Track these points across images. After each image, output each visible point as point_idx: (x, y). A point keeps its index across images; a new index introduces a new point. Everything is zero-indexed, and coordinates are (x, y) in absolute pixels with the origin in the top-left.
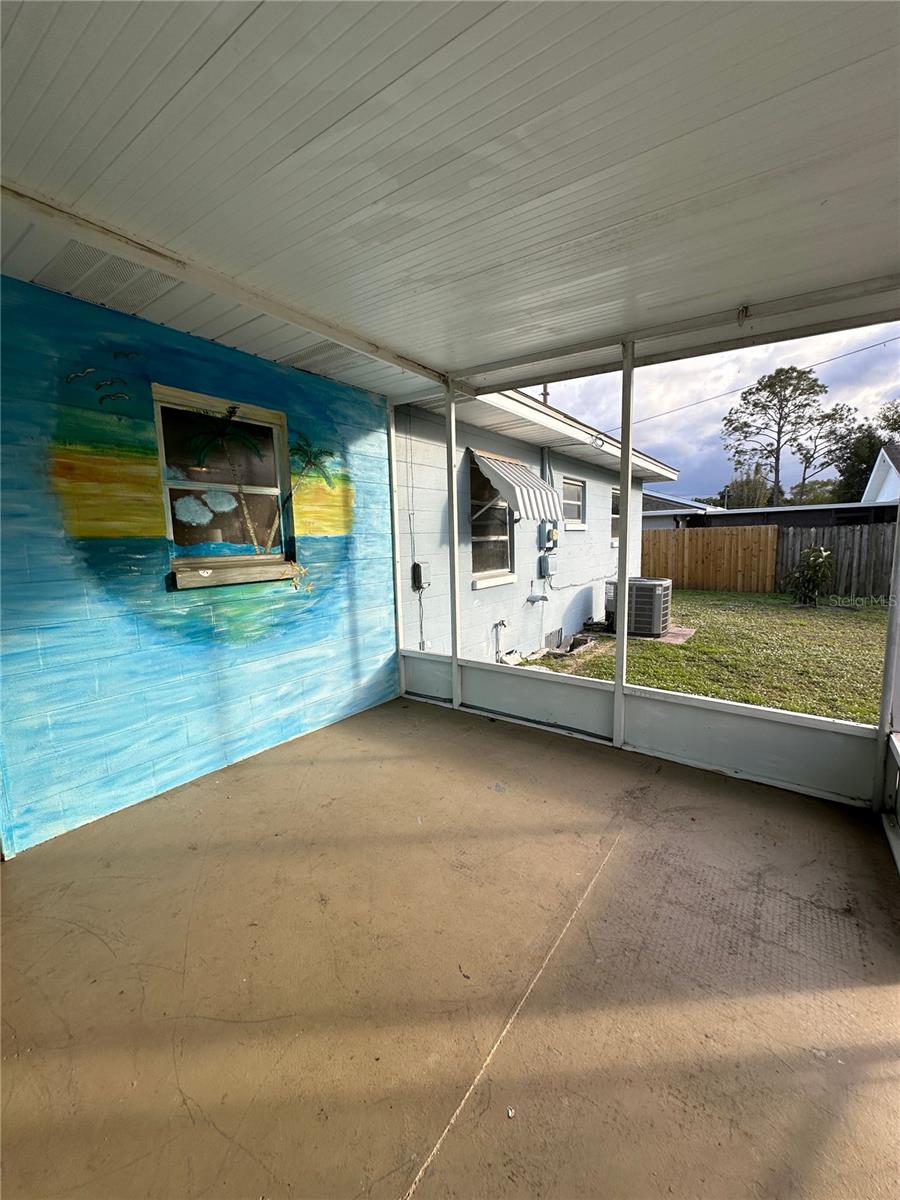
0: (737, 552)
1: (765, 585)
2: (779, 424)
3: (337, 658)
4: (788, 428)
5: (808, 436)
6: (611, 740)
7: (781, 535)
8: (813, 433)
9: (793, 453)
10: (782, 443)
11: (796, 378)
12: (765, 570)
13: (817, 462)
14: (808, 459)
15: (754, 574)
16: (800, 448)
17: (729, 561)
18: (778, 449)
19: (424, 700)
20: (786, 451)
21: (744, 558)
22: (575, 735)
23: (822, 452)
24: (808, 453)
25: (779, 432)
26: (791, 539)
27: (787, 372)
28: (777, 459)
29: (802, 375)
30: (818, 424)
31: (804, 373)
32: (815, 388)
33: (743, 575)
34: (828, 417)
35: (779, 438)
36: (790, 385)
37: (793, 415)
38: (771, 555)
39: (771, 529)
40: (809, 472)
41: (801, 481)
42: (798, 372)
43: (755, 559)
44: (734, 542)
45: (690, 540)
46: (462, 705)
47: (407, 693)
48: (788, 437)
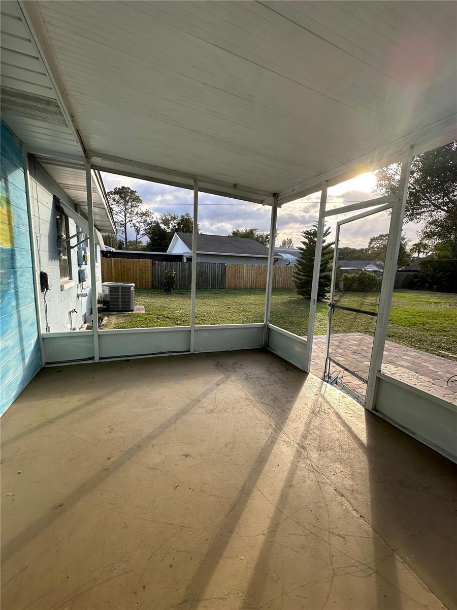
0: (136, 271)
1: (148, 286)
2: (125, 212)
3: (13, 347)
4: (128, 215)
5: (136, 221)
6: (189, 351)
7: (153, 264)
8: (139, 220)
9: (131, 227)
10: (127, 222)
11: (130, 193)
12: (148, 279)
13: (141, 233)
14: (138, 231)
15: (144, 281)
16: (134, 225)
17: (133, 274)
18: (126, 224)
19: (68, 364)
20: (128, 225)
21: (139, 274)
22: (173, 354)
23: (142, 229)
24: (138, 228)
25: (125, 216)
26: (157, 266)
27: (126, 189)
28: (125, 228)
29: (132, 192)
30: (140, 216)
31: (133, 191)
32: (138, 200)
33: (140, 281)
34: (144, 214)
35: (126, 219)
36: (128, 195)
37: (130, 210)
38: (150, 272)
39: (149, 261)
40: (139, 236)
41: (136, 240)
42: (131, 191)
43: (144, 274)
44: (135, 267)
45: (115, 264)
46: (100, 358)
47: (47, 363)
48: (129, 219)
